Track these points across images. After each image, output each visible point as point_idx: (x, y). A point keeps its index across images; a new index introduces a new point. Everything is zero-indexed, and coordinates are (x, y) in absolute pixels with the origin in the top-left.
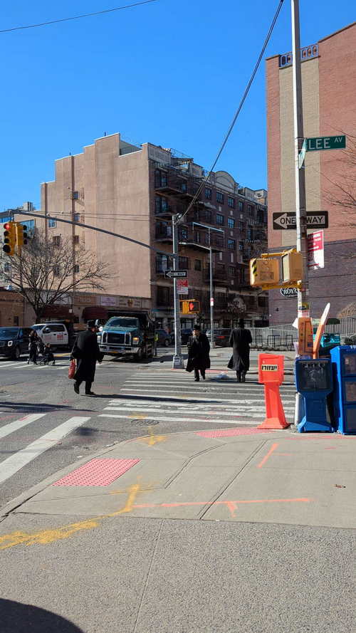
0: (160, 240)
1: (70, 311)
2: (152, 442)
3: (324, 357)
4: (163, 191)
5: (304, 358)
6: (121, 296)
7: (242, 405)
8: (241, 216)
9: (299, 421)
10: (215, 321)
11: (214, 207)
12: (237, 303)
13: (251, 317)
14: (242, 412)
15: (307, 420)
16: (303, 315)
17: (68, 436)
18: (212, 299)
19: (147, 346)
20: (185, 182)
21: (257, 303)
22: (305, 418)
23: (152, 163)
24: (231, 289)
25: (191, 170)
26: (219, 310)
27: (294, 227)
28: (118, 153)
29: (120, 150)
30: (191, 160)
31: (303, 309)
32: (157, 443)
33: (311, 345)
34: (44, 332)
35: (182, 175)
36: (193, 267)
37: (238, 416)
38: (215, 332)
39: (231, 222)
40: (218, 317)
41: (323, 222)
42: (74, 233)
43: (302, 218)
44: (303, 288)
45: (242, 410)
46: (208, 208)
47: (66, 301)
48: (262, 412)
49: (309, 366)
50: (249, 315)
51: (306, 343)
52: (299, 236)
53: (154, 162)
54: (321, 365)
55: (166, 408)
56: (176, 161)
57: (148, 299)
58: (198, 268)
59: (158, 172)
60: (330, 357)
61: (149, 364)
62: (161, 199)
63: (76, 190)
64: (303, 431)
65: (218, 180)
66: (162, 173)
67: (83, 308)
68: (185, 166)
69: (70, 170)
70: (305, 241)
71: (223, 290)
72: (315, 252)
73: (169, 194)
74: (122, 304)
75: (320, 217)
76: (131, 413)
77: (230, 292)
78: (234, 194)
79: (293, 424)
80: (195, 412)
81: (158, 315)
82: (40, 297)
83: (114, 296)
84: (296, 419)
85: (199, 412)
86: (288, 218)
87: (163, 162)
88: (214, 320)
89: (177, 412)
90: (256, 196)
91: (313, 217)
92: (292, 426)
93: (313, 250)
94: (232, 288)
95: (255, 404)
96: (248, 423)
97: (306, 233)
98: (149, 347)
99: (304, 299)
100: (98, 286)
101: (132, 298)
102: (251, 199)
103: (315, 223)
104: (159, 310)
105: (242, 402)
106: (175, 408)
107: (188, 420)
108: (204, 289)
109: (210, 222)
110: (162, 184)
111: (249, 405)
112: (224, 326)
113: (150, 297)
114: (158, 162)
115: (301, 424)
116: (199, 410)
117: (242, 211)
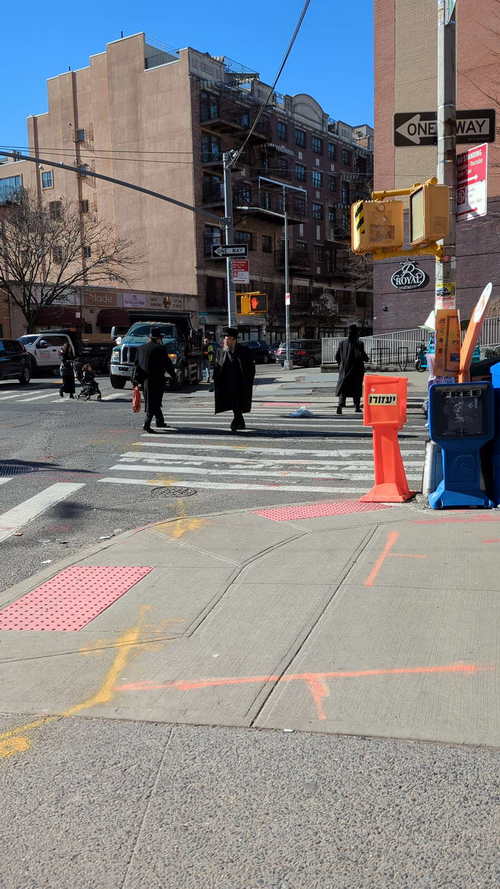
0: (209, 206)
1: (78, 315)
2: (179, 532)
3: (478, 380)
4: (214, 127)
5: (443, 381)
6: (154, 293)
7: (335, 459)
8: (333, 167)
9: (433, 489)
10: (293, 329)
11: (291, 153)
12: (326, 301)
13: (345, 323)
14: (333, 471)
15: (447, 488)
16: (444, 304)
17: (38, 519)
18: (287, 294)
19: (190, 366)
20: (247, 111)
21: (355, 302)
22: (442, 485)
23: (195, 80)
24: (317, 281)
25: (256, 93)
26: (298, 314)
27: (433, 141)
28: (143, 64)
29: (146, 60)
30: (256, 76)
31: (446, 294)
32: (186, 534)
33: (456, 358)
34: (38, 346)
35: (242, 100)
36: (259, 247)
37: (327, 479)
38: (292, 344)
39: (317, 176)
40: (298, 323)
41: (486, 130)
42: (80, 196)
43: (449, 123)
44: (446, 255)
45: (333, 468)
46: (281, 154)
47: (71, 300)
48: (366, 472)
49: (453, 395)
50: (344, 320)
51: (448, 355)
52: (441, 157)
53: (199, 79)
54: (475, 393)
55: (209, 465)
56: (232, 78)
57: (193, 296)
58: (267, 249)
59: (204, 96)
60: (490, 379)
61: (192, 395)
62: (210, 139)
63: (80, 127)
64: (438, 506)
65: (298, 109)
66: (212, 98)
67: (98, 311)
68: (246, 86)
69: (71, 95)
70: (451, 167)
71: (305, 283)
72: (470, 187)
73: (223, 132)
74: (154, 305)
75: (480, 121)
76: (153, 476)
77: (316, 285)
78: (322, 132)
79: (421, 493)
80: (257, 473)
81: (209, 320)
82: (31, 295)
83: (142, 292)
84: (427, 485)
85: (263, 473)
86: (423, 123)
87: (211, 79)
88: (291, 327)
89: (229, 472)
90: (356, 137)
91: (468, 121)
92: (417, 497)
93: (466, 184)
94: (318, 279)
95: (354, 457)
96: (343, 490)
97: (454, 151)
98: (193, 369)
99: (447, 276)
100: (117, 277)
101: (169, 295)
102: (347, 140)
103: (471, 133)
104: (210, 313)
105: (333, 453)
106: (225, 466)
107: (244, 486)
108: (276, 280)
109: (286, 176)
110: (212, 116)
111: (345, 459)
112: (304, 337)
113: (195, 293)
114: (204, 80)
115: (436, 495)
116: (263, 469)
117: (334, 159)
